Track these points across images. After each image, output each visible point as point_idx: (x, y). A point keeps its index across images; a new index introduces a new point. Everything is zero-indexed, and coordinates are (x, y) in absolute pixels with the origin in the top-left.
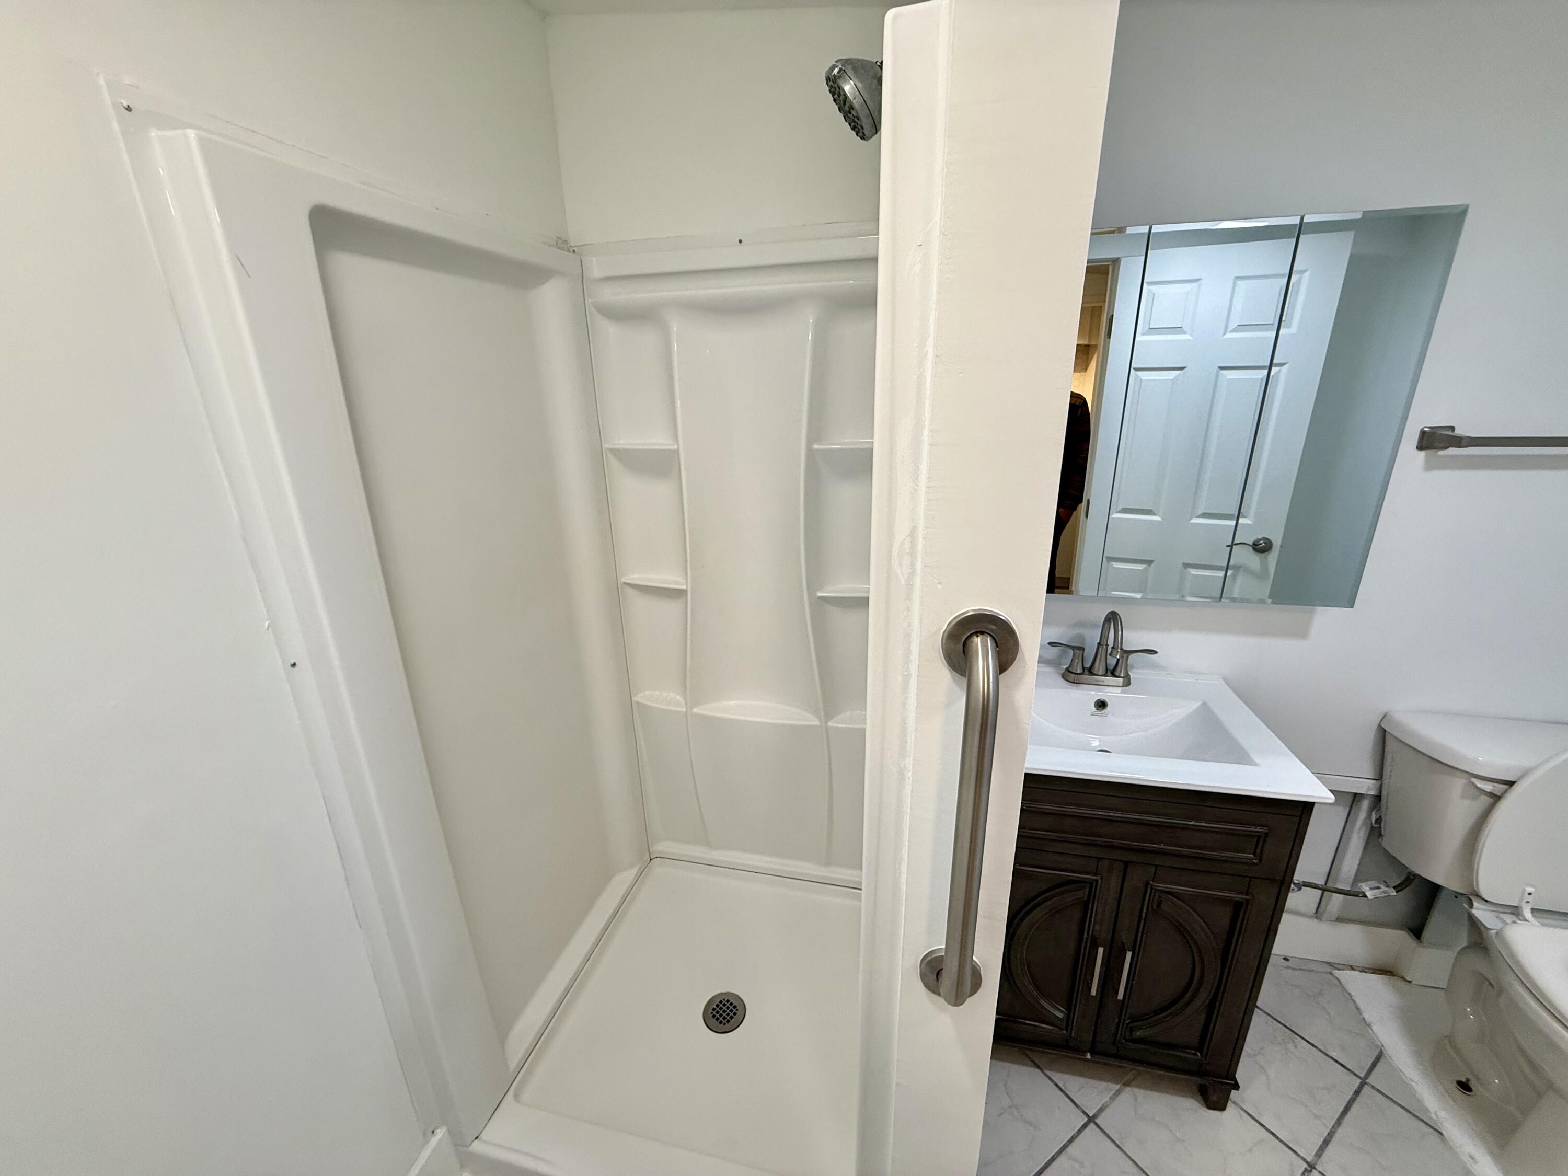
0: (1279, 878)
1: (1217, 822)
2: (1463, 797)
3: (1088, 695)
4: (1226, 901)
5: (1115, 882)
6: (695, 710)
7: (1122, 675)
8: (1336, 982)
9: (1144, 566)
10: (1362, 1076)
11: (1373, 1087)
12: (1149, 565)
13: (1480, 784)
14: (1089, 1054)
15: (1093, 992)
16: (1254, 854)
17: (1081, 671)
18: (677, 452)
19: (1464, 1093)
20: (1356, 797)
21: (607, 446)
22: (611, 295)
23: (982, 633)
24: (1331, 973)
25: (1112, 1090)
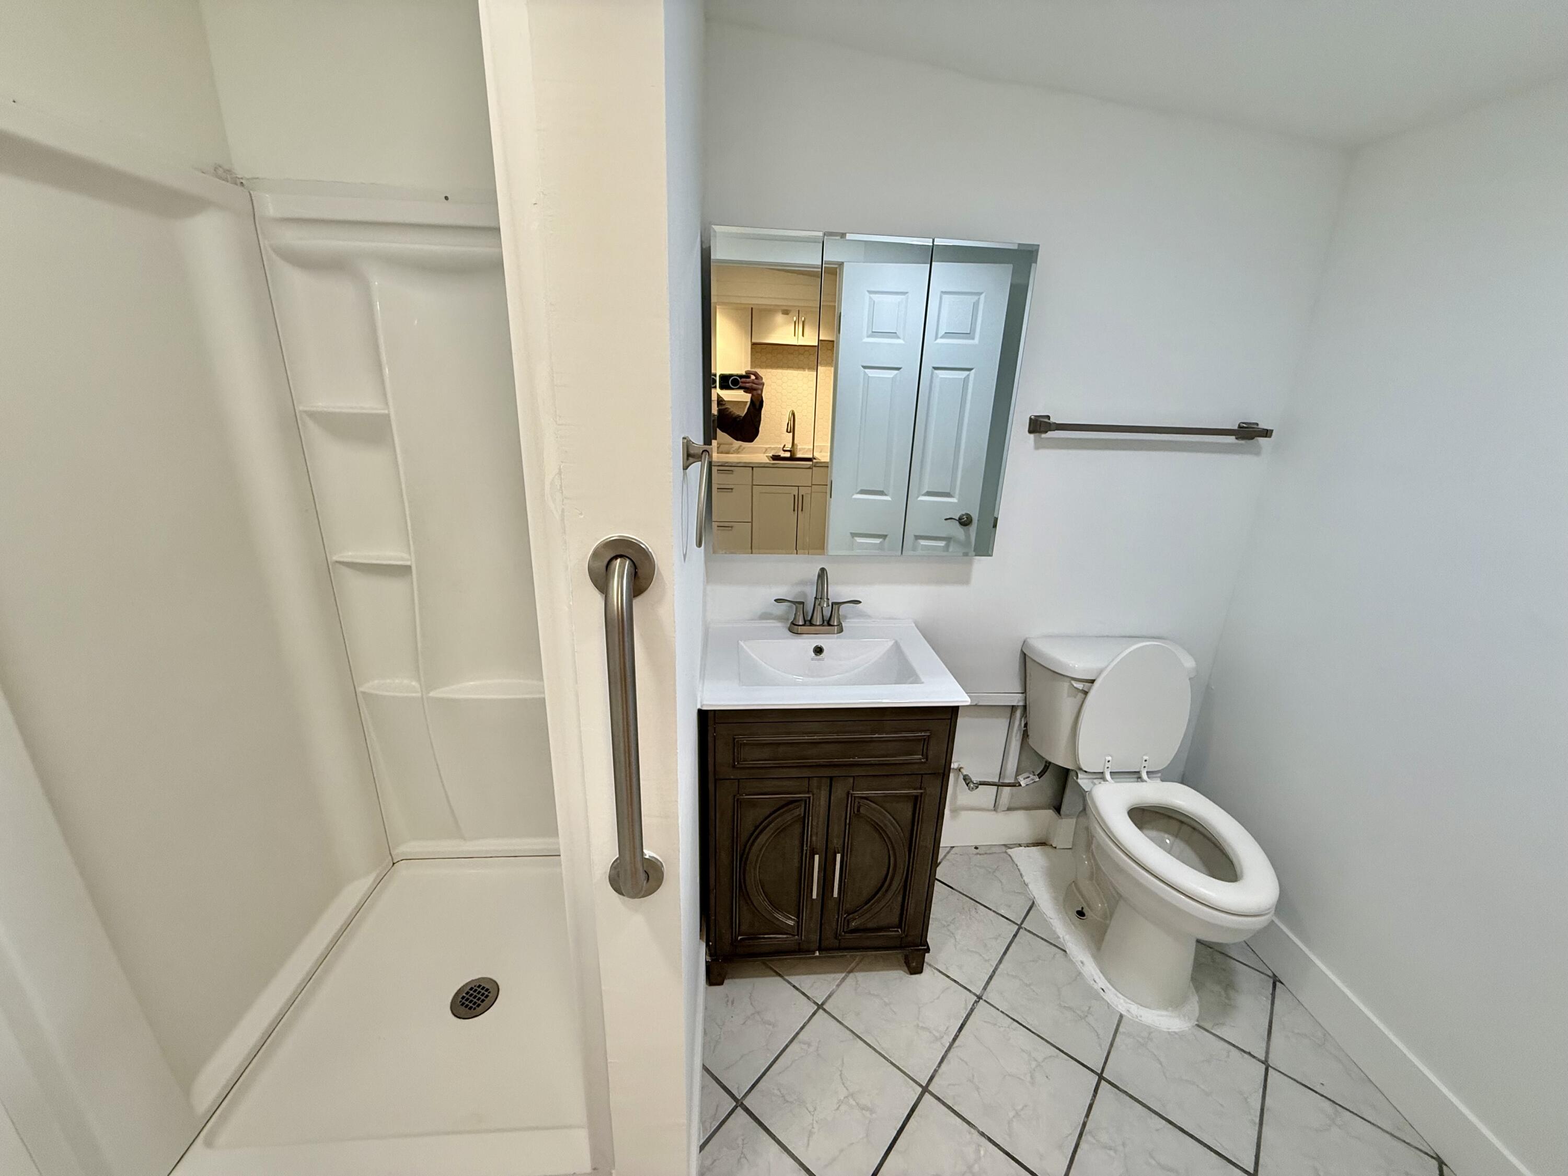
0: (942, 771)
1: (896, 732)
2: (1069, 696)
3: (810, 642)
4: (907, 796)
5: (824, 794)
6: (432, 694)
7: (835, 624)
8: (1009, 858)
9: (881, 540)
10: (1019, 923)
11: (1026, 929)
12: (885, 539)
13: (1076, 685)
14: (817, 952)
15: (814, 896)
16: (922, 755)
17: (803, 623)
18: (388, 416)
19: (1080, 919)
20: (1013, 708)
21: (301, 408)
22: (294, 238)
23: (621, 556)
24: (1006, 852)
25: (838, 979)
